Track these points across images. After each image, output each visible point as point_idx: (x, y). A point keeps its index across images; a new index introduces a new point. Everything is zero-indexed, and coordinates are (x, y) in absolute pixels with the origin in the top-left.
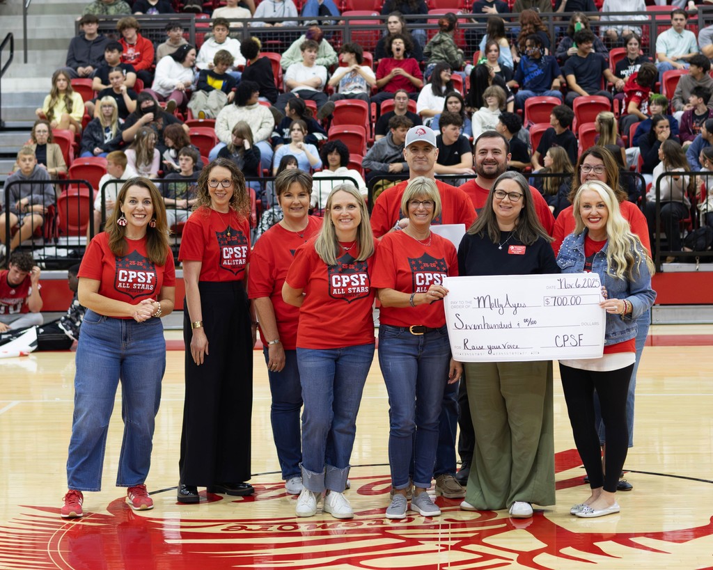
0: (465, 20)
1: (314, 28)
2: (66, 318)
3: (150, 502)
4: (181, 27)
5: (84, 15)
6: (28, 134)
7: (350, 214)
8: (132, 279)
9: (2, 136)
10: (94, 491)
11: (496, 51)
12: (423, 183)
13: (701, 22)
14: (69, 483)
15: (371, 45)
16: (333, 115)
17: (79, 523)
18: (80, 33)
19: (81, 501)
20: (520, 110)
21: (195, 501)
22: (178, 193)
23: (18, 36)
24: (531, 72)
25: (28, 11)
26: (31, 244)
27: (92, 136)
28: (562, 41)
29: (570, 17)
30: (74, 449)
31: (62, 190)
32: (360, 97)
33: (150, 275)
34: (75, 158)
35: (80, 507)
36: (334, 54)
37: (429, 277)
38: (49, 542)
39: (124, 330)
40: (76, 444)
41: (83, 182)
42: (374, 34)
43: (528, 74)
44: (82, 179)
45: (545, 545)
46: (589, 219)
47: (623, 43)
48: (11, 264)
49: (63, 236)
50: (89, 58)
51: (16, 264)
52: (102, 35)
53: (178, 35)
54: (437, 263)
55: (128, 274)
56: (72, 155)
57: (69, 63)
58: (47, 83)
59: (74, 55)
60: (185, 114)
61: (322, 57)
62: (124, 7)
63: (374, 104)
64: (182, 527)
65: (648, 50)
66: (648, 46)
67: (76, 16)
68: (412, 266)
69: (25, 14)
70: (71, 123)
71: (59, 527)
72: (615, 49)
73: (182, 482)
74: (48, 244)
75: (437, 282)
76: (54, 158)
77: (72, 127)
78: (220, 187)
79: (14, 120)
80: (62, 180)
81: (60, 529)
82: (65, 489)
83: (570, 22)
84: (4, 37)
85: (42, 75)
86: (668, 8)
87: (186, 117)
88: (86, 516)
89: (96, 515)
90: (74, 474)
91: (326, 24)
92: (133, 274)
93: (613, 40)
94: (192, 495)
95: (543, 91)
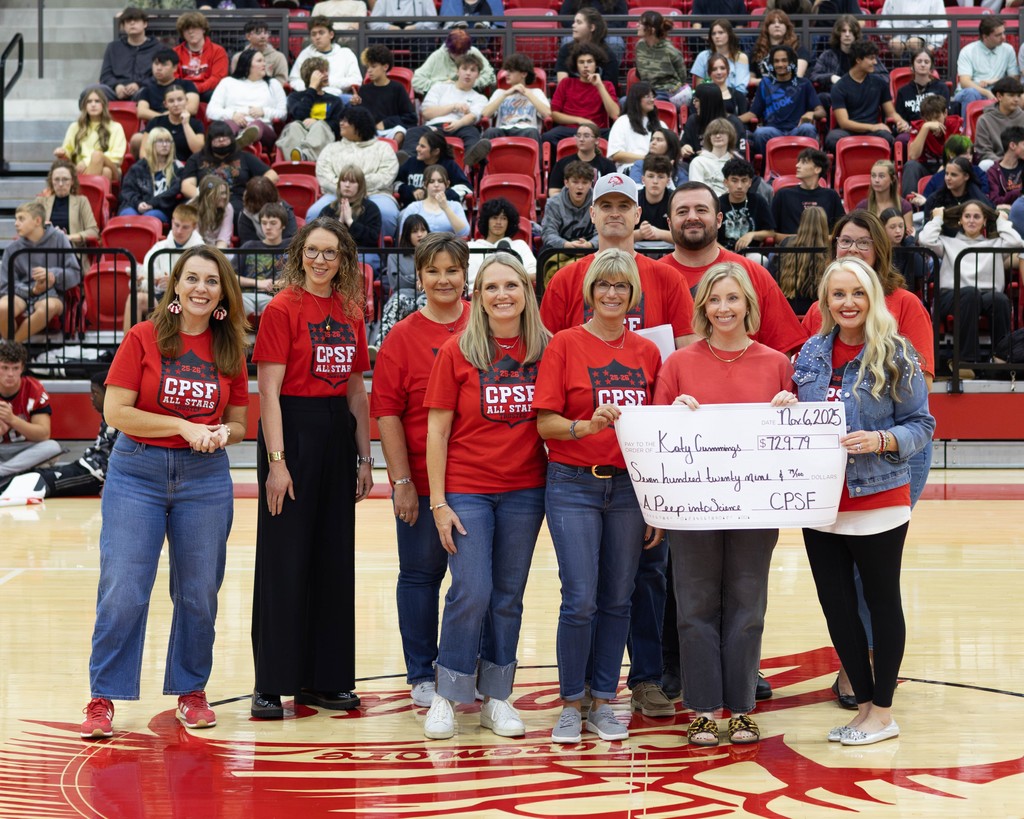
0: (681, 23)
1: (457, 31)
2: (93, 450)
3: (212, 717)
4: (266, 28)
5: (126, 7)
7: (510, 296)
8: (185, 391)
9: (4, 184)
10: (130, 699)
11: (722, 68)
12: (616, 258)
14: (92, 690)
15: (544, 58)
16: (488, 158)
17: (107, 746)
18: (120, 35)
19: (110, 713)
21: (278, 716)
22: (260, 270)
23: (30, 39)
24: (775, 101)
25: (45, 3)
26: (45, 341)
27: (137, 185)
28: (821, 56)
29: (834, 21)
30: (100, 639)
31: (91, 264)
32: (528, 134)
33: (211, 387)
34: (111, 216)
35: (109, 722)
36: (491, 70)
37: (618, 395)
38: (63, 774)
39: (171, 464)
40: (102, 631)
41: (122, 251)
42: (549, 43)
43: (771, 104)
44: (120, 248)
45: (786, 785)
46: (841, 312)
47: (910, 60)
49: (92, 330)
50: (133, 71)
52: (152, 39)
53: (263, 40)
54: (630, 374)
55: (179, 384)
56: (106, 212)
57: (103, 79)
58: (72, 108)
59: (110, 67)
60: (273, 155)
63: (547, 145)
64: (257, 753)
65: (946, 71)
66: (946, 65)
68: (593, 379)
69: (41, 7)
70: (105, 165)
71: (78, 752)
72: (898, 69)
73: (258, 688)
74: (70, 341)
75: (631, 402)
76: (81, 216)
77: (107, 170)
78: (320, 260)
79: (22, 161)
80: (91, 248)
81: (79, 755)
83: (834, 29)
84: (9, 39)
85: (64, 95)
86: (977, 11)
87: (273, 160)
88: (118, 736)
89: (132, 734)
90: (101, 675)
91: (479, 27)
92: (186, 385)
93: (896, 56)
94: (272, 707)
95: (791, 129)
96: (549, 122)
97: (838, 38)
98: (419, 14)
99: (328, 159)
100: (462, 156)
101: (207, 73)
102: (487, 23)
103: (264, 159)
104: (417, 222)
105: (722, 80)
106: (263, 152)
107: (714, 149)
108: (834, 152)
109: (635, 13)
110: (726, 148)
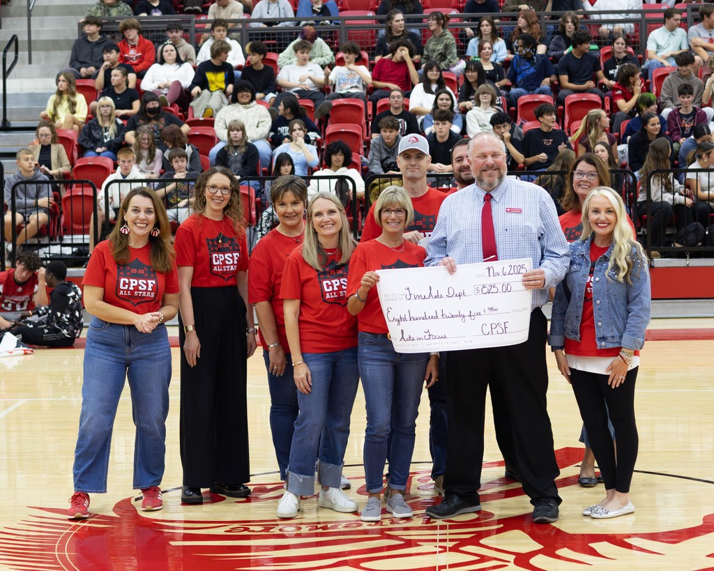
0: (458, 19)
1: (308, 27)
4: (181, 28)
5: (86, 16)
6: (33, 134)
8: (133, 286)
10: (100, 492)
12: (395, 192)
13: (690, 20)
14: (75, 487)
15: (367, 44)
16: (331, 114)
17: (85, 524)
18: (83, 34)
19: (87, 502)
20: (513, 108)
21: (199, 502)
23: (23, 38)
24: (524, 71)
25: (32, 13)
26: (37, 242)
28: (553, 39)
29: (561, 15)
30: (80, 452)
32: (357, 96)
33: (151, 283)
34: (79, 158)
35: (86, 508)
36: (331, 53)
38: (57, 545)
39: (127, 335)
40: (81, 447)
41: (87, 182)
42: (370, 34)
43: (521, 73)
44: (86, 179)
45: (541, 547)
46: (597, 224)
47: (611, 41)
48: (18, 262)
49: (67, 234)
50: (92, 58)
51: (23, 263)
52: (104, 37)
55: (130, 282)
56: (75, 154)
57: (72, 64)
59: (77, 56)
61: (319, 56)
62: (126, 9)
63: (370, 103)
65: (638, 47)
66: (638, 44)
67: (79, 17)
69: (29, 15)
70: (74, 123)
71: (66, 529)
72: (606, 47)
74: (54, 242)
76: (59, 158)
77: (76, 127)
78: (218, 194)
79: (19, 121)
81: (67, 531)
82: (71, 491)
83: (561, 21)
84: (9, 39)
85: (46, 75)
86: (658, 7)
87: (186, 117)
88: (92, 517)
89: (102, 516)
90: (81, 476)
91: (323, 24)
92: (134, 282)
93: (604, 39)
94: (195, 496)
95: (534, 90)
96: (371, 88)
97: (564, 27)
98: (282, 16)
99: (223, 116)
100: (313, 111)
101: (141, 59)
102: (328, 22)
103: (180, 117)
104: (285, 159)
105: (488, 57)
106: (180, 112)
107: (482, 105)
108: (563, 105)
109: (426, 13)
110: (489, 104)
